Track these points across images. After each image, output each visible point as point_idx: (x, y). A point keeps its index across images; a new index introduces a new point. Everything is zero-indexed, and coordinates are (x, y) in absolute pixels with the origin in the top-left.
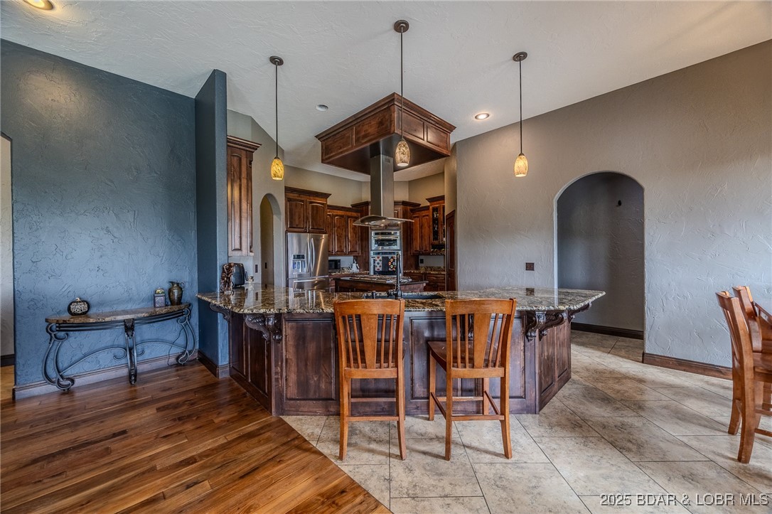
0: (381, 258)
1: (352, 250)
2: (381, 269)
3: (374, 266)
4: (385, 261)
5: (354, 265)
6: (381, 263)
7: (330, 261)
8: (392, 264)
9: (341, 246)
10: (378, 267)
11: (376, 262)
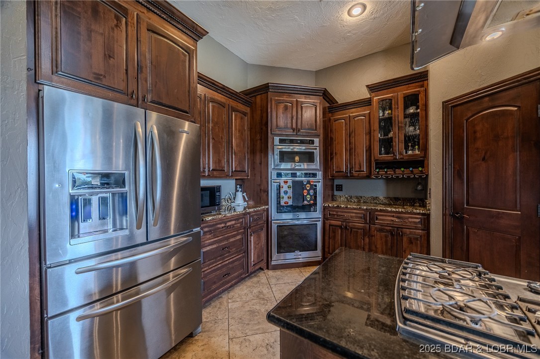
0: (290, 183)
1: (239, 169)
2: (290, 203)
3: (279, 197)
4: (298, 187)
5: (240, 195)
6: (290, 191)
7: (204, 189)
8: (308, 194)
9: (220, 161)
10: (286, 197)
11: (282, 190)
